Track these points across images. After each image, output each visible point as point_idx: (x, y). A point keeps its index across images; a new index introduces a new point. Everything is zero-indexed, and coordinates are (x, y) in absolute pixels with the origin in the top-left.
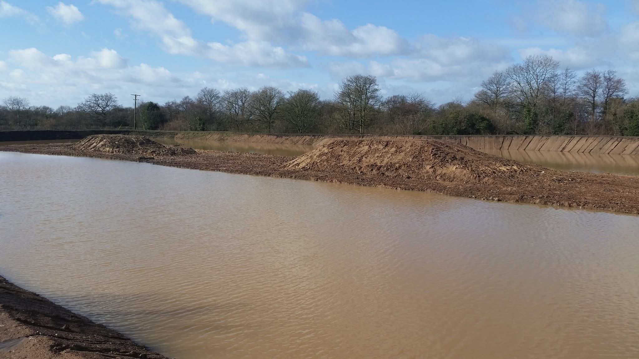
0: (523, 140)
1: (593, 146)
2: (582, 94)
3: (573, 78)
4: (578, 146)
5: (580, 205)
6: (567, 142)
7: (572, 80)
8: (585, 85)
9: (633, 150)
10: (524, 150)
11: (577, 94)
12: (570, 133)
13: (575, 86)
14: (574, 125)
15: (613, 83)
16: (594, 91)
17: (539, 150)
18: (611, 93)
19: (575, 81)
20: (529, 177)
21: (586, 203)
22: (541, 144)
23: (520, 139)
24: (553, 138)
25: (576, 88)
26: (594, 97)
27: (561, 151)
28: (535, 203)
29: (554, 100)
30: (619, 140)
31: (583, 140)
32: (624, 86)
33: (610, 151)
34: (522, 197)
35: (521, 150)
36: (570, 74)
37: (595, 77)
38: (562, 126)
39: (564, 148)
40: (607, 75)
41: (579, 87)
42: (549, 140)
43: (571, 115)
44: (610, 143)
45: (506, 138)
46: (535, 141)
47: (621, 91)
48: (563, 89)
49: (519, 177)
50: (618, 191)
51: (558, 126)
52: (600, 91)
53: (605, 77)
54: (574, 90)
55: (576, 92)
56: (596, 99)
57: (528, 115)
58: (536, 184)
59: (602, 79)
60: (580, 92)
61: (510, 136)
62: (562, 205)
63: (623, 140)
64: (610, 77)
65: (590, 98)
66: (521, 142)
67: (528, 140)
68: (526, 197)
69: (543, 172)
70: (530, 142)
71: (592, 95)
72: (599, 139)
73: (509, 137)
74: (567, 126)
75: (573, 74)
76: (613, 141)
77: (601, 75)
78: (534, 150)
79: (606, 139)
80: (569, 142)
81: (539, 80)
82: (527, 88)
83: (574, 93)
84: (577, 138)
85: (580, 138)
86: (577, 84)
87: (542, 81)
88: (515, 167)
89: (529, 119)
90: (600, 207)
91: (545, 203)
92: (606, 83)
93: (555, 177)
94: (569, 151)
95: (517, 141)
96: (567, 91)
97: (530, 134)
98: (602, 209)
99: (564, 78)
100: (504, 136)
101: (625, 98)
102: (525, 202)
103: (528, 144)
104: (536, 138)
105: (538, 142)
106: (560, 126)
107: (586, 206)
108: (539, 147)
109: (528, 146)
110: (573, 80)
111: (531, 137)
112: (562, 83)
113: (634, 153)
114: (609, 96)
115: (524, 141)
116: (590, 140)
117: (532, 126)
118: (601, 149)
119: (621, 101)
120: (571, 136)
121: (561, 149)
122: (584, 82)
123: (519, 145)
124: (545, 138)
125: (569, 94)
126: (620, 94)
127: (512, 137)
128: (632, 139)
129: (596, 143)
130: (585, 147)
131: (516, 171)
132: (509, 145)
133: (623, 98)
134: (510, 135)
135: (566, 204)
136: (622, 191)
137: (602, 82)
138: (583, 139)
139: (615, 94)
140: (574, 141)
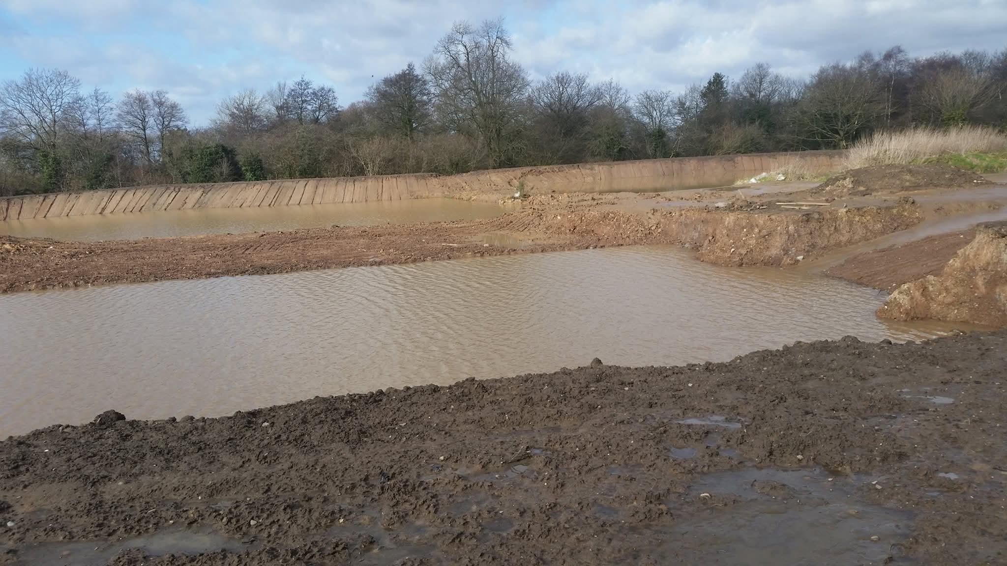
0: (40, 203)
1: (144, 202)
2: (126, 126)
3: (108, 102)
4: (123, 204)
5: (88, 283)
6: (107, 199)
7: (106, 105)
8: (128, 113)
9: (195, 202)
10: (45, 217)
11: (119, 127)
12: (112, 185)
13: (113, 115)
14: (117, 172)
15: (166, 109)
16: (143, 120)
17: (67, 215)
18: (166, 123)
19: (111, 107)
20: (29, 257)
21: (96, 279)
22: (69, 205)
23: (36, 200)
24: (86, 195)
25: (116, 118)
26: (144, 130)
27: (101, 213)
28: (30, 290)
29: (86, 136)
30: (177, 190)
31: (130, 194)
32: (182, 112)
33: (168, 206)
34: (12, 285)
35: (40, 217)
36: (102, 97)
37: (140, 100)
38: (100, 176)
39: (103, 209)
40: (156, 97)
41: (119, 115)
42: (81, 200)
43: (111, 159)
44: (166, 195)
45: (13, 202)
46: (60, 203)
47: (180, 119)
48: (95, 119)
49: (13, 258)
50: (144, 258)
51: (94, 175)
52: (151, 121)
53: (154, 101)
54: (114, 120)
55: (117, 123)
56: (148, 132)
57: (44, 163)
58: (38, 265)
59: (151, 103)
60: (123, 124)
61: (18, 198)
62: (66, 286)
63: (181, 190)
64: (161, 99)
65: (139, 132)
66: (38, 205)
67: (49, 201)
68: (17, 284)
69: (51, 247)
70: (52, 204)
71: (141, 126)
72: (151, 191)
73: (16, 200)
74: (108, 175)
75: (107, 97)
76: (169, 191)
77: (149, 98)
78: (59, 216)
79: (160, 190)
80: (110, 199)
81: (54, 107)
82: (35, 120)
83: (114, 124)
84: (120, 193)
85: (125, 191)
86: (116, 112)
87: (58, 108)
88: (7, 246)
89: (47, 168)
90: (112, 280)
91: (44, 288)
92: (157, 110)
93: (66, 252)
94: (112, 212)
95: (31, 205)
96: (103, 122)
97: (52, 192)
98: (115, 282)
99: (94, 103)
100: (8, 199)
101: (188, 129)
102: (16, 291)
103: (50, 208)
104: (61, 197)
105: (65, 203)
106: (97, 176)
107: (96, 282)
108: (66, 210)
109: (49, 210)
110: (108, 105)
111: (52, 197)
112: (93, 110)
113: (197, 206)
114: (165, 127)
115: (42, 203)
116: (139, 193)
117: (54, 180)
118: (154, 204)
119: (183, 133)
120: (112, 190)
121: (99, 210)
122: (125, 108)
123: (35, 211)
124: (74, 196)
125: (107, 126)
126: (179, 123)
127: (23, 200)
128: (192, 187)
129: (147, 196)
130: (133, 204)
131: (8, 251)
132: (18, 212)
133: (186, 130)
134: (18, 196)
135: (71, 283)
136: (148, 257)
137: (152, 108)
138: (129, 192)
139: (172, 124)
140: (117, 197)
